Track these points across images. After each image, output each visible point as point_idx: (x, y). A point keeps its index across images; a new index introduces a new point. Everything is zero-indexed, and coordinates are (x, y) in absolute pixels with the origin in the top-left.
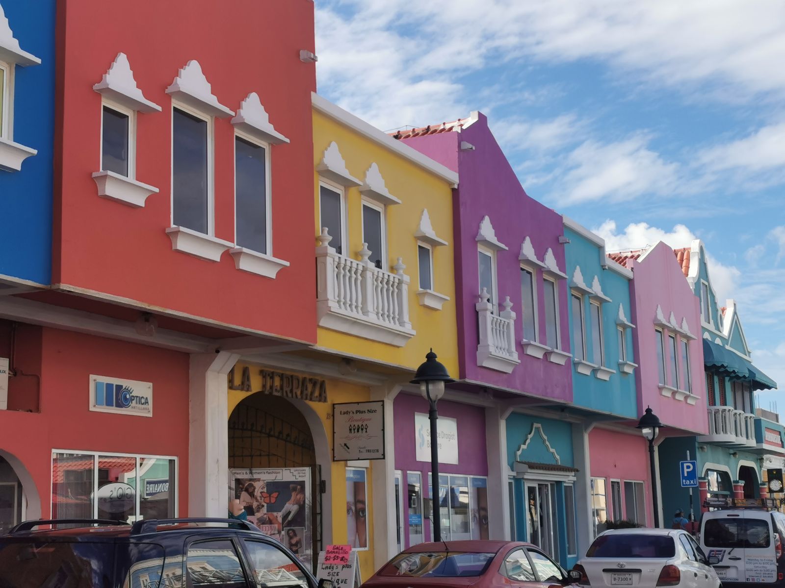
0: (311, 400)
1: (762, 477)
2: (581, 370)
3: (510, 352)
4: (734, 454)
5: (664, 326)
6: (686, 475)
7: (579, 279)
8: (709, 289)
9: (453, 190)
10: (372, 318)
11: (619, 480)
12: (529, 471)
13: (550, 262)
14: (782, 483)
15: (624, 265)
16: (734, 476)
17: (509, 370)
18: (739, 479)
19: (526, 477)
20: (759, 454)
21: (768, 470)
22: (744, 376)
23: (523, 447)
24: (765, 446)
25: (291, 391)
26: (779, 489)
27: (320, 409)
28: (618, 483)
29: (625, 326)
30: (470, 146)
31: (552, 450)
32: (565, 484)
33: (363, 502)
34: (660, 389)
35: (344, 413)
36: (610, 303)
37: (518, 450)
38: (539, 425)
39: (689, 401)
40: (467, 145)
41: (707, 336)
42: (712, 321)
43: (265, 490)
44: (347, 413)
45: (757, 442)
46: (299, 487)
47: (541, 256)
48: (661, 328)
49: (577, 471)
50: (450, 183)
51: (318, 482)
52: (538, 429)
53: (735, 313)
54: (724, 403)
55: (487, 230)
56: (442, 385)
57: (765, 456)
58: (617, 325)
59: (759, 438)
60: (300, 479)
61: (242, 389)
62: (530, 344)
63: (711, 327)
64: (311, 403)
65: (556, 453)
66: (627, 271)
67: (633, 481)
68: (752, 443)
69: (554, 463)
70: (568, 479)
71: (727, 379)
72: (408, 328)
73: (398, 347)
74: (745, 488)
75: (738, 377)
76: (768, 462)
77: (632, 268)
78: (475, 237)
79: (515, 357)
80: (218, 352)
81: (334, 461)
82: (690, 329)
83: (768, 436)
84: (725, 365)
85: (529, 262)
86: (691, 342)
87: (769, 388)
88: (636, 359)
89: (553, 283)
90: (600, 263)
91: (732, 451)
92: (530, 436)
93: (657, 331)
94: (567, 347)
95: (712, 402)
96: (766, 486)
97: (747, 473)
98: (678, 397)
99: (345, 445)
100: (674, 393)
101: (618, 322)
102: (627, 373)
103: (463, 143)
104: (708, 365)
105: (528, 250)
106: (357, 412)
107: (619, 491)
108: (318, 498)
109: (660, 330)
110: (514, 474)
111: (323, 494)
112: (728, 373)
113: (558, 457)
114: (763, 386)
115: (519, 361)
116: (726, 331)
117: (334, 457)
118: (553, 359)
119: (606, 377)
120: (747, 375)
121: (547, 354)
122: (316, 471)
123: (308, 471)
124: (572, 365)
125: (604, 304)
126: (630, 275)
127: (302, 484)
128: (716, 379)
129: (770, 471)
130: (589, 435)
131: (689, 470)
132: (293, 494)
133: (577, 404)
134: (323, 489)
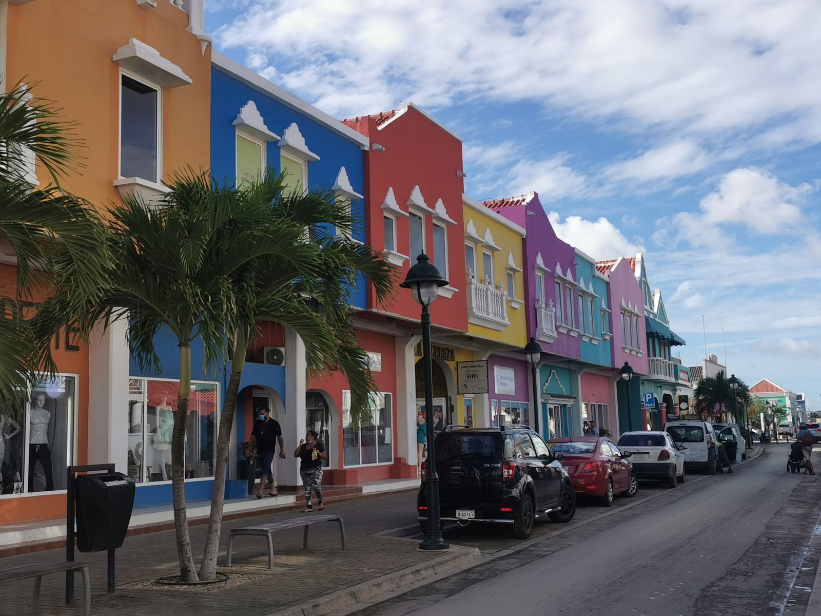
0: (448, 360)
1: (675, 400)
2: (584, 339)
3: (552, 332)
4: (660, 387)
5: (625, 310)
6: (647, 401)
7: (582, 285)
8: (646, 283)
9: (523, 239)
10: (491, 317)
11: (595, 403)
12: (552, 398)
13: (569, 277)
14: (688, 404)
15: (604, 273)
16: (660, 401)
17: (551, 341)
18: (663, 402)
19: (549, 402)
20: (674, 386)
21: (679, 396)
22: (668, 338)
23: (547, 384)
24: (680, 382)
25: (439, 356)
26: (686, 408)
27: (451, 365)
28: (594, 405)
29: (604, 311)
30: (532, 213)
31: (561, 386)
32: (568, 406)
33: (471, 417)
34: (624, 348)
35: (464, 367)
36: (597, 298)
37: (544, 386)
38: (554, 371)
39: (639, 355)
40: (530, 213)
41: (646, 313)
42: (648, 304)
43: (420, 410)
44: (466, 367)
45: (675, 379)
46: (439, 409)
47: (565, 273)
48: (624, 311)
49: (576, 398)
50: (521, 235)
51: (449, 406)
52: (553, 373)
53: (660, 298)
54: (655, 356)
55: (540, 261)
56: (539, 355)
57: (677, 388)
58: (601, 311)
59: (677, 377)
60: (440, 404)
61: (418, 355)
62: (562, 326)
63: (648, 308)
64: (447, 362)
65: (563, 388)
66: (605, 277)
67: (602, 404)
68: (673, 380)
69: (562, 394)
70: (569, 403)
71: (656, 340)
72: (506, 321)
73: (500, 331)
74: (666, 407)
75: (664, 339)
76: (679, 391)
77: (609, 276)
78: (533, 266)
79: (555, 334)
80: (412, 336)
81: (458, 394)
82: (638, 311)
83: (681, 375)
84: (658, 332)
85: (560, 278)
86: (639, 318)
87: (681, 344)
88: (611, 331)
89: (570, 289)
90: (592, 274)
91: (659, 385)
92: (550, 378)
93: (622, 313)
94: (577, 327)
95: (649, 356)
96: (678, 406)
97: (667, 398)
98: (633, 353)
99: (465, 385)
100: (631, 350)
101: (602, 309)
102: (606, 340)
103: (528, 211)
104: (648, 332)
105: (559, 270)
106: (472, 366)
107: (595, 410)
108: (450, 415)
109: (623, 312)
110: (543, 400)
111: (452, 413)
112: (658, 336)
113: (564, 390)
114: (677, 343)
115: (557, 336)
116: (655, 310)
117: (458, 392)
118: (572, 334)
119: (596, 343)
120: (670, 338)
121: (569, 331)
122: (448, 400)
123: (444, 399)
124: (580, 336)
125: (594, 299)
126: (608, 280)
127: (441, 407)
128: (650, 340)
129: (680, 397)
130: (581, 376)
131: (649, 398)
132: (436, 413)
133: (582, 360)
134: (452, 410)
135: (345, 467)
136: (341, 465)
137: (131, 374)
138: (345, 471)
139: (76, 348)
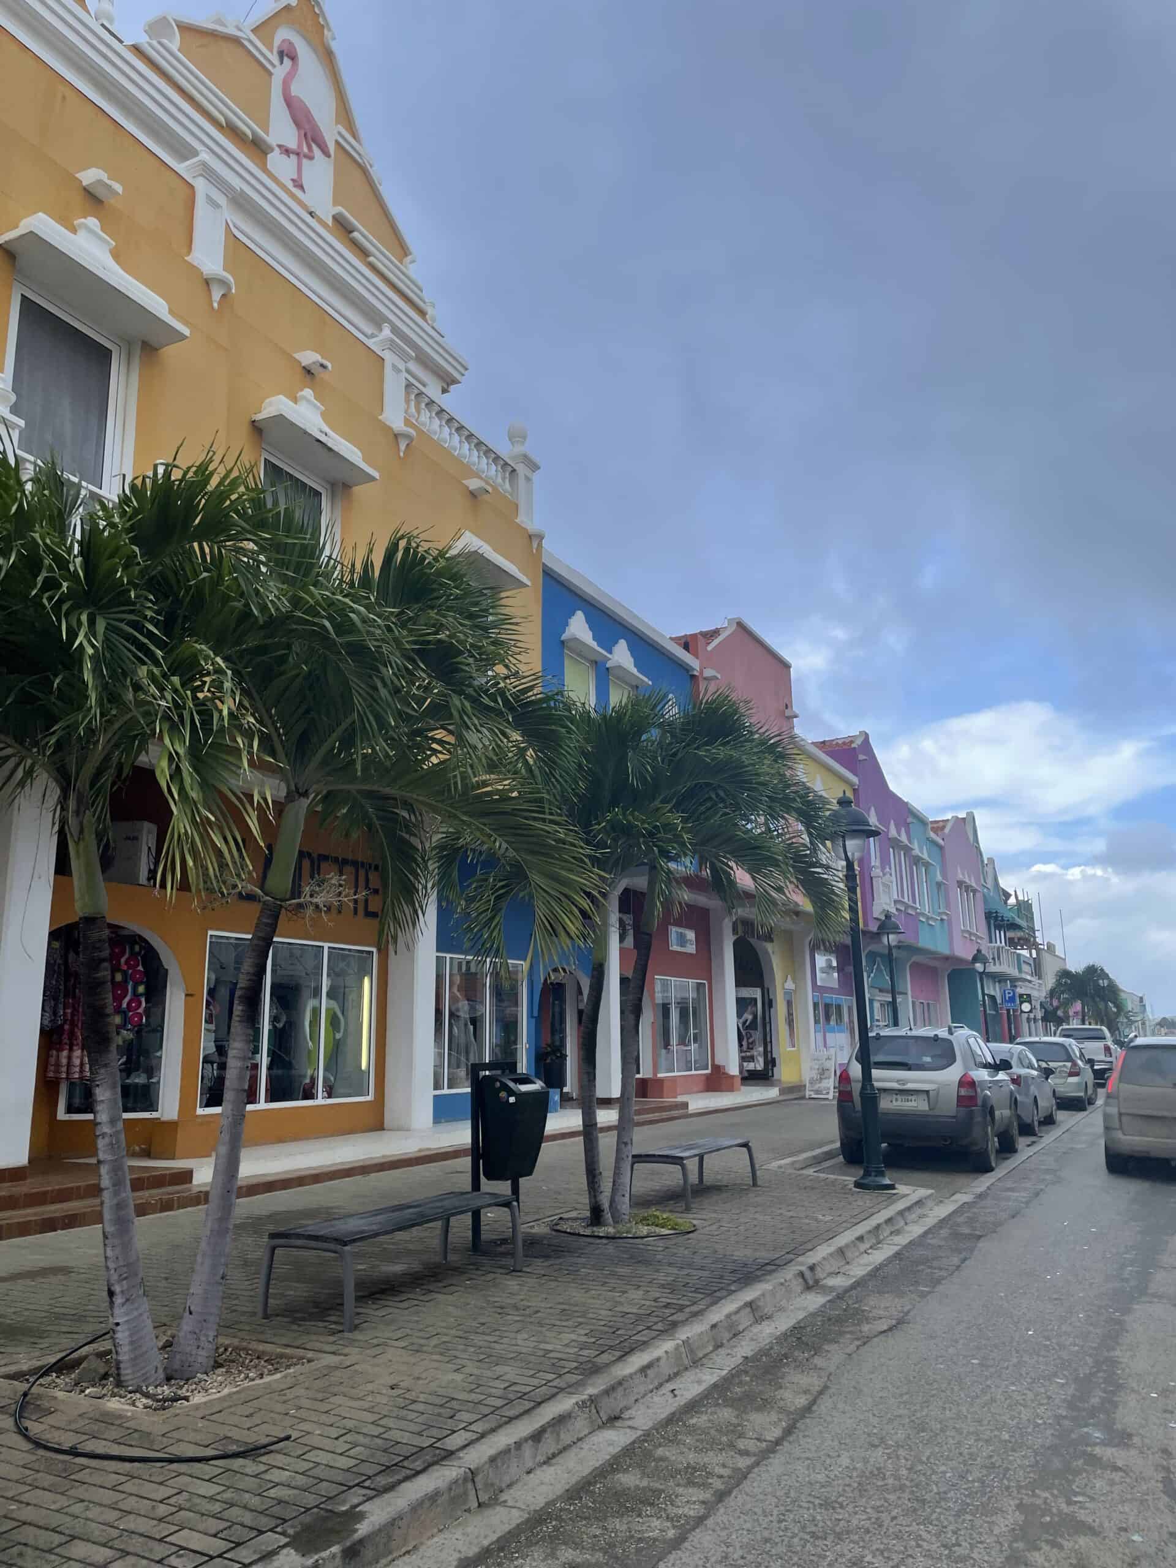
2: (922, 918)
3: (892, 907)
4: (999, 982)
5: (962, 882)
7: (916, 848)
8: (979, 850)
9: (855, 789)
12: (879, 994)
13: (904, 838)
14: (1031, 1006)
15: (938, 835)
16: (999, 1000)
19: (876, 998)
20: (1015, 982)
21: (1021, 994)
22: (1008, 920)
23: (872, 975)
24: (1023, 976)
26: (1030, 1010)
28: (923, 1003)
30: (864, 757)
31: (887, 978)
34: (963, 931)
38: (880, 959)
39: (978, 941)
40: (862, 758)
42: (981, 876)
45: (1018, 973)
47: (899, 832)
48: (961, 884)
49: (905, 994)
50: (853, 785)
52: (879, 962)
55: (873, 817)
57: (1018, 984)
58: (936, 882)
59: (1020, 971)
66: (939, 840)
67: (932, 1002)
68: (1015, 973)
75: (1004, 921)
76: (1020, 987)
77: (943, 839)
82: (975, 883)
83: (1025, 968)
84: (998, 912)
85: (894, 839)
86: (977, 894)
88: (949, 909)
89: (905, 853)
90: (926, 835)
91: (997, 980)
92: (875, 967)
95: (990, 941)
98: (973, 938)
100: (970, 935)
101: (937, 880)
102: (945, 920)
103: (860, 755)
104: (986, 912)
105: (893, 829)
107: (924, 1010)
109: (959, 885)
111: (769, 1009)
118: (909, 910)
119: (933, 923)
121: (907, 906)
122: (765, 993)
123: (759, 991)
124: (917, 914)
125: (929, 867)
126: (942, 844)
127: (755, 1000)
130: (909, 966)
133: (921, 945)
134: (771, 1005)
135: (660, 1075)
136: (655, 1074)
137: (438, 951)
138: (661, 1081)
139: (374, 915)
